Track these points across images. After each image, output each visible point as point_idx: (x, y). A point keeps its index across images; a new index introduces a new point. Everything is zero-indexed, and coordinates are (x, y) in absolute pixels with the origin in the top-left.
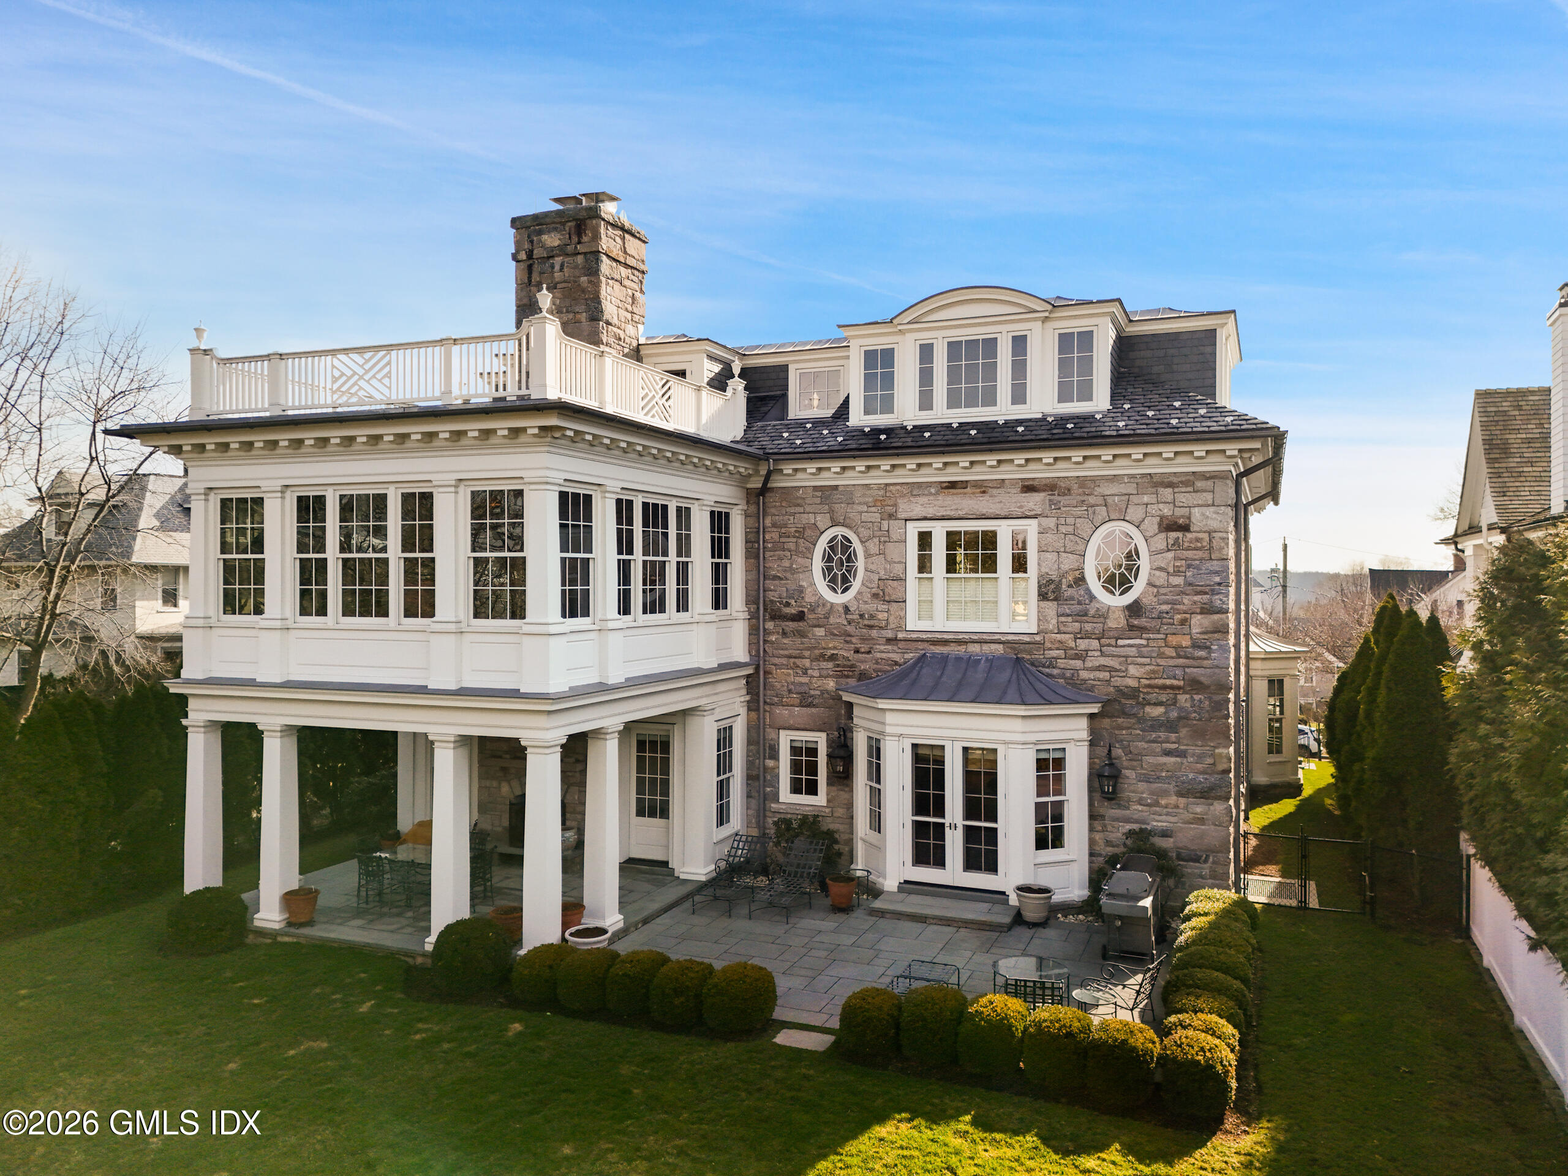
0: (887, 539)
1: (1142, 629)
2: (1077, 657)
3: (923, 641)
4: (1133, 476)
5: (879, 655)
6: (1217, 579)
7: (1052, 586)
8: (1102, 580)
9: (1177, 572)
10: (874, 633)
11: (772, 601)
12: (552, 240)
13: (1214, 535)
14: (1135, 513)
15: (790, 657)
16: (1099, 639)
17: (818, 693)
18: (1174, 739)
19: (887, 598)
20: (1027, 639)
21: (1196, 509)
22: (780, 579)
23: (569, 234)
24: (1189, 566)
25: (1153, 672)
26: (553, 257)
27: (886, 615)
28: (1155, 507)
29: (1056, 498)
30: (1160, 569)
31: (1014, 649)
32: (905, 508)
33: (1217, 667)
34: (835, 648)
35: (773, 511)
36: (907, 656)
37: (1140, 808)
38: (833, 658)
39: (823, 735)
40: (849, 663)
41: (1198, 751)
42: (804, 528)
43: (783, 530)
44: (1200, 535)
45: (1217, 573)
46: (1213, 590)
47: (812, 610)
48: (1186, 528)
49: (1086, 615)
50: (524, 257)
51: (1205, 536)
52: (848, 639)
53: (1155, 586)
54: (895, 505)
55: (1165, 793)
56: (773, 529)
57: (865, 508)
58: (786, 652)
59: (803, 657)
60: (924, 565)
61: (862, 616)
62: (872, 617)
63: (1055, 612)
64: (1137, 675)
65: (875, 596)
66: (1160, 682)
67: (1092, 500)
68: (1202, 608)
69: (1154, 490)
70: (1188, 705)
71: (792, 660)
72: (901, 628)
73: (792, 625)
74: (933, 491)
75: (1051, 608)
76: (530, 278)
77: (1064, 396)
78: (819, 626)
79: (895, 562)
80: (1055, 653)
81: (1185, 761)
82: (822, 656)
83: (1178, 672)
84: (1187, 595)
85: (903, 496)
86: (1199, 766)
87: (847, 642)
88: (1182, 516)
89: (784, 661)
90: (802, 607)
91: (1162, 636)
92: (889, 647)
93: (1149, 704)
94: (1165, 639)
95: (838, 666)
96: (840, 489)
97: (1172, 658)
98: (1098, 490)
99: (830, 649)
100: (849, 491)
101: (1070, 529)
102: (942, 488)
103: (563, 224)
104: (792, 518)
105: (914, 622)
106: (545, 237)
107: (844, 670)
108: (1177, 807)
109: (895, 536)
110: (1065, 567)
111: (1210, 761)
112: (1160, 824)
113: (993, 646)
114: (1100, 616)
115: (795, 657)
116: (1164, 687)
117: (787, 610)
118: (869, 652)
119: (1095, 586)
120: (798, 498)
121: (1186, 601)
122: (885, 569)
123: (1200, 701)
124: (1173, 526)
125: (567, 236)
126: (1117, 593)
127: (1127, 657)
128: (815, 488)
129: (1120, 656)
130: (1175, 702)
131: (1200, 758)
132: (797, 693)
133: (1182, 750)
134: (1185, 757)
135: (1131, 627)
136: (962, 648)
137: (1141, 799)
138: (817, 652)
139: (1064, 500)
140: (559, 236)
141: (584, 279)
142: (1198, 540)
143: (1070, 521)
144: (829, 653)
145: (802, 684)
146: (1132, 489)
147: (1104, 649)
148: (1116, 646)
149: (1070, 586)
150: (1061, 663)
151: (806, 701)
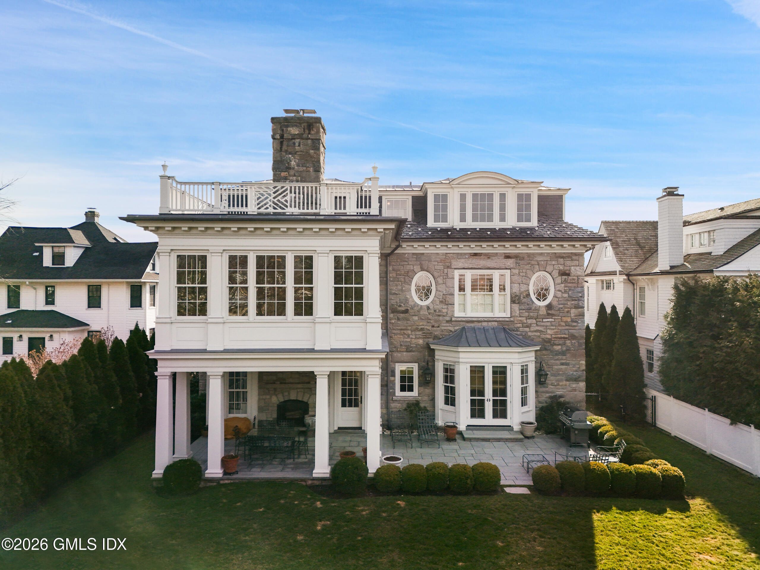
0: (447, 277)
1: (553, 315)
2: (527, 327)
3: (463, 321)
4: (549, 253)
5: (443, 328)
6: (580, 295)
7: (517, 298)
8: (536, 295)
9: (565, 292)
10: (441, 318)
11: (392, 305)
12: (294, 131)
13: (579, 277)
14: (549, 269)
15: (401, 330)
16: (536, 319)
17: (415, 345)
18: (565, 359)
19: (447, 303)
20: (507, 320)
21: (573, 267)
22: (397, 294)
23: (304, 129)
24: (570, 290)
25: (557, 332)
26: (294, 139)
27: (446, 310)
28: (557, 266)
29: (519, 261)
30: (559, 291)
31: (502, 324)
32: (455, 264)
33: (580, 329)
34: (423, 325)
35: (393, 263)
36: (455, 328)
37: (552, 387)
38: (422, 329)
39: (416, 365)
40: (429, 332)
41: (573, 362)
42: (408, 272)
43: (398, 272)
44: (574, 278)
45: (580, 292)
46: (578, 299)
47: (412, 308)
48: (568, 275)
49: (531, 309)
50: (279, 137)
51: (576, 278)
52: (429, 321)
53: (557, 297)
54: (450, 262)
55: (561, 380)
56: (393, 272)
57: (436, 263)
58: (399, 328)
59: (408, 330)
60: (462, 289)
61: (435, 311)
62: (440, 311)
63: (518, 308)
64: (551, 333)
65: (441, 302)
66: (559, 336)
67: (533, 262)
68: (575, 306)
69: (556, 259)
70: (570, 345)
71: (402, 331)
72: (453, 316)
73: (402, 315)
74: (467, 257)
75: (516, 307)
76: (281, 148)
77: (519, 219)
78: (415, 316)
79: (450, 287)
80: (519, 325)
81: (569, 367)
82: (417, 329)
83: (566, 332)
84: (569, 301)
85: (454, 258)
86: (574, 369)
87: (428, 322)
88: (567, 270)
89: (399, 332)
90: (407, 307)
91: (560, 318)
92: (448, 324)
93: (556, 345)
94: (561, 319)
95: (424, 333)
96: (425, 254)
97: (564, 326)
98: (536, 259)
99: (421, 325)
100: (429, 255)
101: (524, 274)
102: (471, 256)
103: (300, 123)
104: (402, 267)
105: (458, 313)
106: (289, 129)
107: (427, 335)
108: (566, 385)
109: (450, 276)
110: (522, 290)
111: (578, 366)
112: (559, 393)
113: (493, 323)
114: (536, 310)
115: (404, 330)
116: (561, 338)
117: (400, 309)
118: (438, 327)
119: (533, 297)
120: (405, 258)
121: (569, 304)
122: (446, 290)
123: (575, 343)
124: (564, 274)
125: (303, 130)
126: (542, 300)
127: (546, 326)
128: (413, 254)
129: (543, 326)
130: (565, 344)
131: (574, 366)
132: (405, 346)
133: (567, 363)
134: (569, 365)
135: (548, 314)
136: (480, 324)
137: (552, 383)
138: (414, 327)
139: (521, 262)
140: (298, 129)
141: (312, 151)
142: (573, 279)
143: (524, 271)
144: (420, 327)
145: (406, 342)
146: (548, 258)
147: (537, 323)
148: (543, 322)
149: (524, 298)
150: (521, 329)
151: (409, 349)
